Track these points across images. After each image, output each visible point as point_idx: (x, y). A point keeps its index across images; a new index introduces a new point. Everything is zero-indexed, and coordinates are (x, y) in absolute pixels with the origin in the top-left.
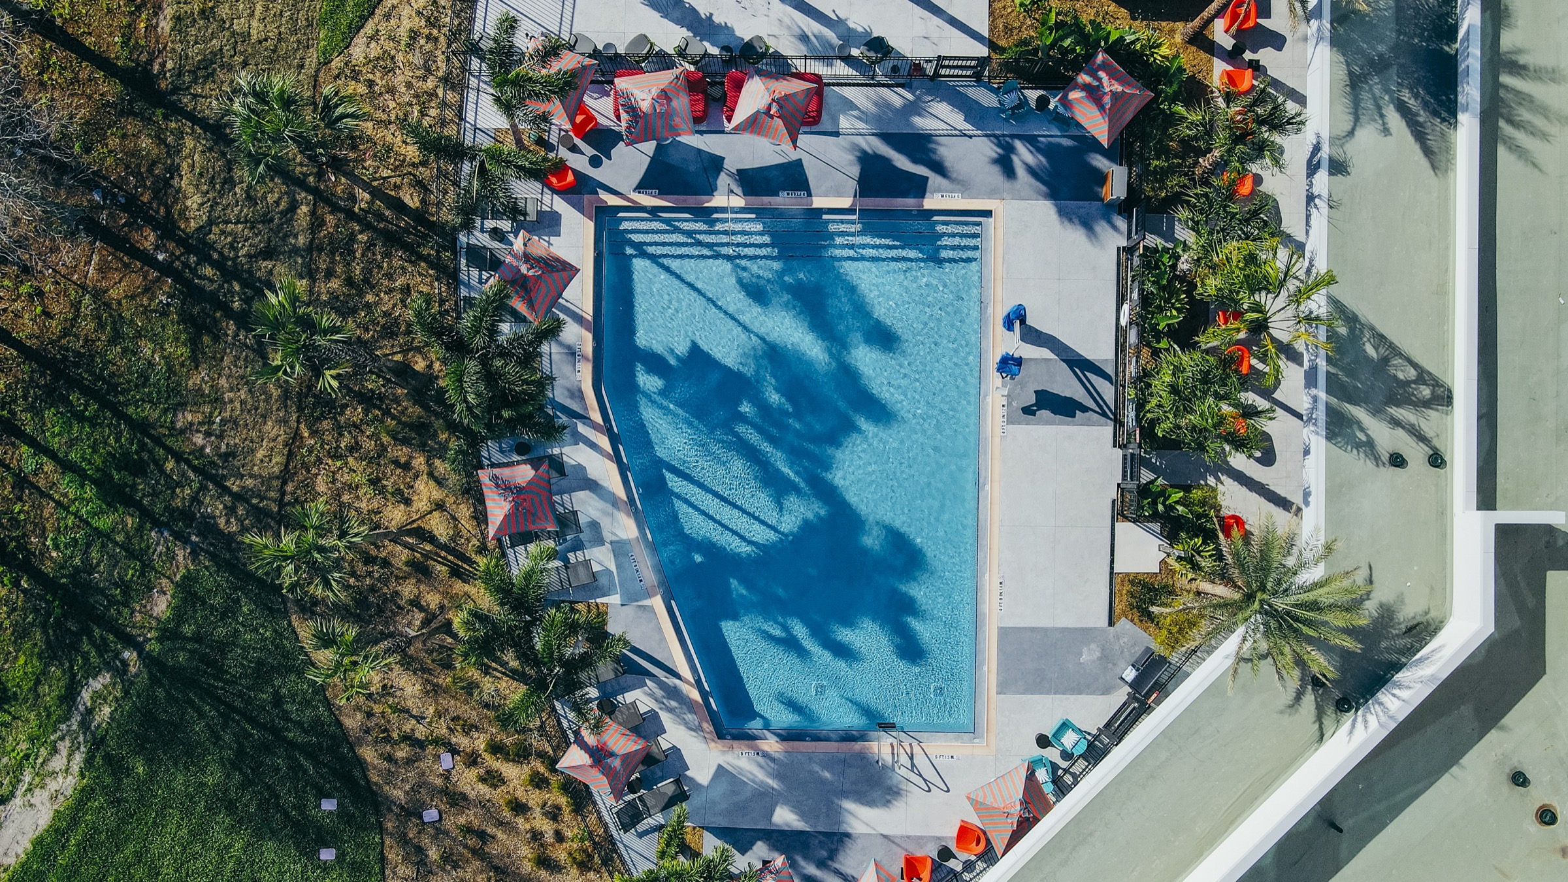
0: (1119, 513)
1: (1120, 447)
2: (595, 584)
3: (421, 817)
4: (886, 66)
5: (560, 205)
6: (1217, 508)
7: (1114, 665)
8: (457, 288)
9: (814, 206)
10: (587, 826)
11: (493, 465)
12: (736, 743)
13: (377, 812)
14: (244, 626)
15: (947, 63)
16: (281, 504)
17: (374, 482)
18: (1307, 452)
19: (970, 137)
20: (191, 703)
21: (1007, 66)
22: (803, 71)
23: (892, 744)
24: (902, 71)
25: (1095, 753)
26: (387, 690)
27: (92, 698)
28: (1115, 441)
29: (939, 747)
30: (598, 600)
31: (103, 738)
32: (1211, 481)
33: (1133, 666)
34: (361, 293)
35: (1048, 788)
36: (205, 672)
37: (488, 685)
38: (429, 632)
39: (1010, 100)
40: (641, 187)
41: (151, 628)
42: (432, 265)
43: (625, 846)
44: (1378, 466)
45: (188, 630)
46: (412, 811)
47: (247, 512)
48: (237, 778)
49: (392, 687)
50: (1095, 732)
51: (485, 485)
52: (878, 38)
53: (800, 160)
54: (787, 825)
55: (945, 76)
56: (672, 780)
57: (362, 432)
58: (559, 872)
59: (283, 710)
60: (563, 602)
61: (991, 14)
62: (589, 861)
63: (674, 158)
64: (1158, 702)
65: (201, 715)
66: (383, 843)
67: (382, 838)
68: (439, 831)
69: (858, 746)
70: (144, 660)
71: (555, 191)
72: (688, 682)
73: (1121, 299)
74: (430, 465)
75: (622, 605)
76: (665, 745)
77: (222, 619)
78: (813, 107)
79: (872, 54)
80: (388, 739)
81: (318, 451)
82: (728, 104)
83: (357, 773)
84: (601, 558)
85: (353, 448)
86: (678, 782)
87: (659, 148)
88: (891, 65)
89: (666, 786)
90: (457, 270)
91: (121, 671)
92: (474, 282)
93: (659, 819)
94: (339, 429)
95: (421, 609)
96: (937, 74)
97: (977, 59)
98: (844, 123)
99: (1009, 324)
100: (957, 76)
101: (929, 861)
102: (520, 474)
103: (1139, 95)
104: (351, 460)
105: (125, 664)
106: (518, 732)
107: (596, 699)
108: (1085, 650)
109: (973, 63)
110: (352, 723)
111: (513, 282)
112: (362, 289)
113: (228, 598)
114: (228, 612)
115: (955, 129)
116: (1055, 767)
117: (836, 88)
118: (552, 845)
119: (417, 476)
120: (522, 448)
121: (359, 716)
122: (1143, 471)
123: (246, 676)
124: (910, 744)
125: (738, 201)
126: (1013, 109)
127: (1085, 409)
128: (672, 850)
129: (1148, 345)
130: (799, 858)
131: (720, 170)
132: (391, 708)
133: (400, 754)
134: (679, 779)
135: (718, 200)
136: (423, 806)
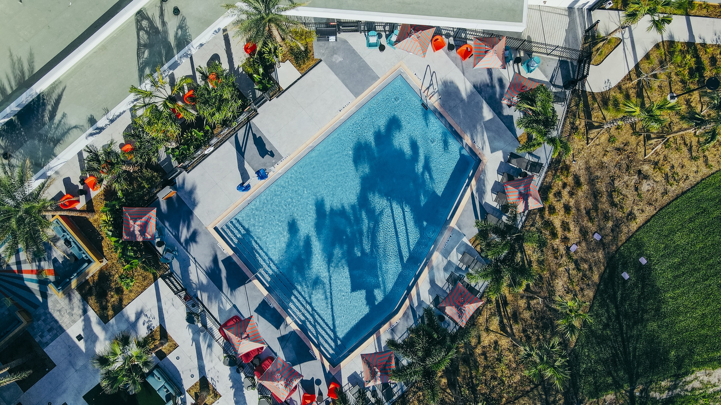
0: (280, 92)
1: (257, 112)
2: (466, 251)
3: (601, 240)
4: (195, 310)
5: (345, 381)
6: (248, 59)
7: (334, 47)
8: (406, 392)
9: (267, 293)
10: (552, 179)
11: (456, 323)
12: (478, 153)
13: (613, 256)
14: (591, 361)
15: (175, 290)
16: (536, 386)
17: (499, 360)
18: (201, 45)
19: (194, 258)
20: (634, 356)
21: (158, 268)
22: (222, 337)
23: (430, 99)
24: (192, 303)
25: (370, 26)
26: (568, 291)
27: (663, 393)
28: (256, 115)
29: (416, 82)
30: (471, 245)
31: (674, 376)
32: (241, 70)
33: (328, 40)
35: (397, 32)
36: (619, 360)
37: (535, 257)
38: (535, 294)
39: (169, 256)
40: (313, 358)
41: (621, 393)
43: (547, 160)
45: (610, 380)
46: (601, 244)
47: (550, 396)
48: (646, 316)
49: (565, 290)
50: (363, 33)
51: (466, 321)
52: (188, 321)
53: (255, 311)
54: (490, 111)
55: (181, 286)
56: (510, 164)
57: (486, 380)
58: (576, 175)
59: (607, 321)
60: (482, 257)
61: (144, 289)
62: (564, 168)
63: (293, 355)
64: (333, 20)
65: (635, 349)
66: (622, 245)
67: (621, 247)
68: (600, 229)
69: (441, 110)
70: (634, 386)
71: (341, 387)
72: (471, 189)
73: (205, 156)
74: (476, 346)
75: (465, 235)
76: (500, 177)
77: (595, 371)
78: (232, 323)
79: (195, 319)
80: (584, 275)
81: (506, 389)
82: (257, 353)
83: (606, 275)
84: (455, 257)
85: (494, 378)
86: (509, 161)
87: (294, 364)
88: (193, 308)
89: (514, 164)
90: (399, 397)
91: (645, 391)
92: (399, 387)
93: (527, 157)
94: (492, 390)
95: (529, 304)
96: (183, 289)
97: (164, 280)
98: (228, 306)
99: (248, 188)
100: (177, 282)
101: (458, 51)
102: (451, 312)
103: (127, 212)
104: (499, 376)
105: (641, 392)
106: (541, 233)
107: (506, 215)
108: (337, 62)
109: (167, 280)
110: (590, 293)
111: (386, 374)
113: (586, 376)
114: (590, 371)
115: (196, 266)
116: (387, 36)
117: (219, 320)
118: (570, 186)
119: (484, 347)
120: (442, 319)
121: (585, 293)
122: (258, 96)
123: (607, 345)
124: (424, 92)
125: (288, 320)
126: (171, 252)
127: (254, 135)
128: (534, 143)
129: (212, 133)
130: (498, 96)
131: (283, 336)
132: (573, 284)
133: (586, 266)
134: (508, 162)
135: (294, 327)
136: (597, 243)
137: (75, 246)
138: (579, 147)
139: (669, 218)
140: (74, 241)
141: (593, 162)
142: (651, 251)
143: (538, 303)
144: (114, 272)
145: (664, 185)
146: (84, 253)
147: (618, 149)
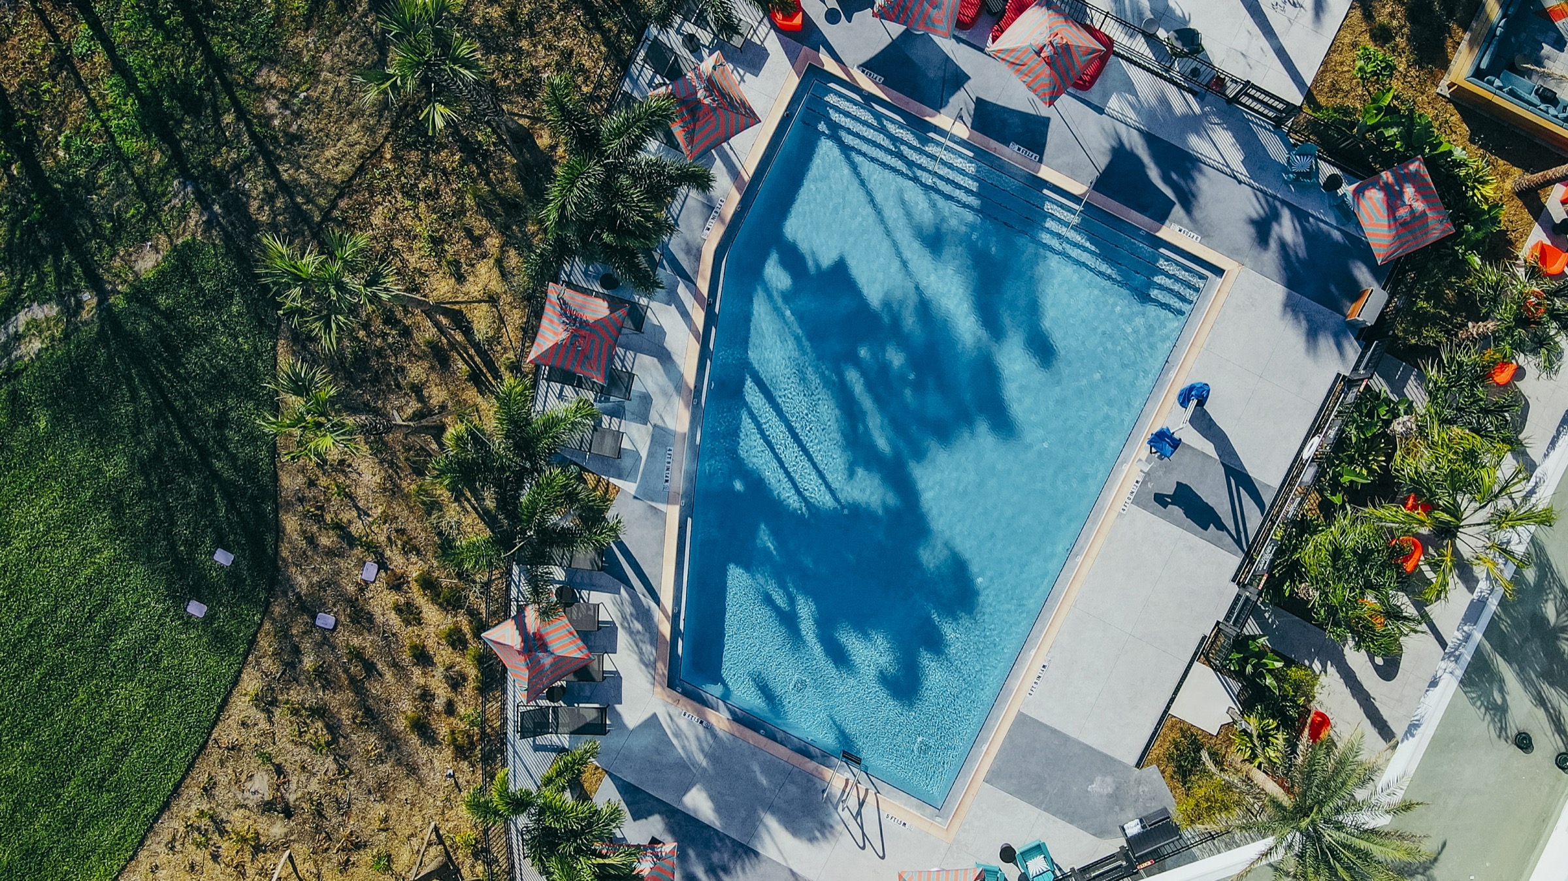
0: (1204, 653)
1: (1238, 584)
2: (616, 462)
3: (314, 617)
4: (1188, 64)
5: (773, 43)
6: (1310, 698)
7: (1122, 810)
8: (621, 79)
9: (1040, 175)
10: (484, 712)
11: (569, 285)
12: (683, 700)
13: (270, 590)
14: (224, 326)
15: (1252, 92)
16: (326, 216)
17: (436, 242)
18: (1434, 683)
19: (1240, 182)
20: (129, 380)
21: (1314, 126)
22: (1097, 27)
23: (847, 780)
24: (1202, 77)
26: (342, 466)
27: (28, 324)
28: (1236, 575)
29: (896, 807)
30: (612, 480)
31: (18, 373)
32: (1317, 666)
33: (1141, 821)
34: (518, 35)
36: (160, 355)
37: (452, 512)
38: (416, 428)
39: (1302, 163)
40: (868, 67)
41: (126, 281)
42: (607, 42)
43: (515, 752)
44: (1499, 737)
45: (163, 301)
46: (308, 607)
47: (287, 208)
48: (140, 482)
49: (350, 466)
50: (1067, 870)
51: (550, 301)
52: (1193, 31)
53: (1049, 119)
54: (695, 811)
55: (1244, 105)
56: (597, 706)
57: (449, 183)
58: (432, 745)
59: (223, 435)
60: (575, 464)
61: (1324, 63)
62: (469, 749)
63: (917, 53)
64: (1149, 872)
65: (134, 398)
66: (261, 625)
67: (262, 620)
68: (326, 641)
69: (811, 765)
70: (101, 311)
71: (774, 26)
72: (664, 611)
73: (1315, 429)
74: (503, 252)
75: (635, 497)
76: (608, 666)
77: (205, 307)
78: (1090, 71)
79: (1178, 44)
80: (319, 519)
81: (393, 180)
82: (1002, 23)
83: (269, 539)
84: (636, 437)
85: (432, 195)
86: (602, 711)
87: (907, 34)
88: (1193, 66)
89: (588, 710)
90: (631, 60)
91: (72, 311)
92: (643, 82)
93: (565, 740)
94: (425, 167)
95: (421, 398)
96: (1236, 99)
97: (1287, 104)
98: (1114, 104)
99: (1184, 398)
100: (1257, 111)
102: (593, 307)
103: (1437, 228)
104: (422, 205)
105: (80, 305)
106: (459, 575)
107: (559, 582)
108: (1098, 779)
109: (1281, 106)
110: (290, 482)
111: (683, 102)
112: (521, 32)
113: (222, 289)
114: (213, 304)
115: (1228, 166)
117: (1124, 63)
118: (438, 714)
119: (484, 256)
120: (608, 282)
121: (300, 479)
122: (1251, 622)
123: (201, 380)
124: (867, 790)
125: (962, 131)
126: (1299, 174)
127: (1221, 526)
128: (562, 781)
129: (1321, 491)
130: (691, 853)
131: (959, 89)
132: (338, 487)
133: (324, 541)
134: (605, 709)
135: (942, 120)
136: (321, 606)
137: (1527, 96)
138: (453, 812)
139: (177, 734)
140: (1535, 106)
141: (407, 789)
142: (187, 639)
143: (401, 411)
144: (1413, 72)
145: (218, 805)
146: (1500, 88)
147: (358, 846)
